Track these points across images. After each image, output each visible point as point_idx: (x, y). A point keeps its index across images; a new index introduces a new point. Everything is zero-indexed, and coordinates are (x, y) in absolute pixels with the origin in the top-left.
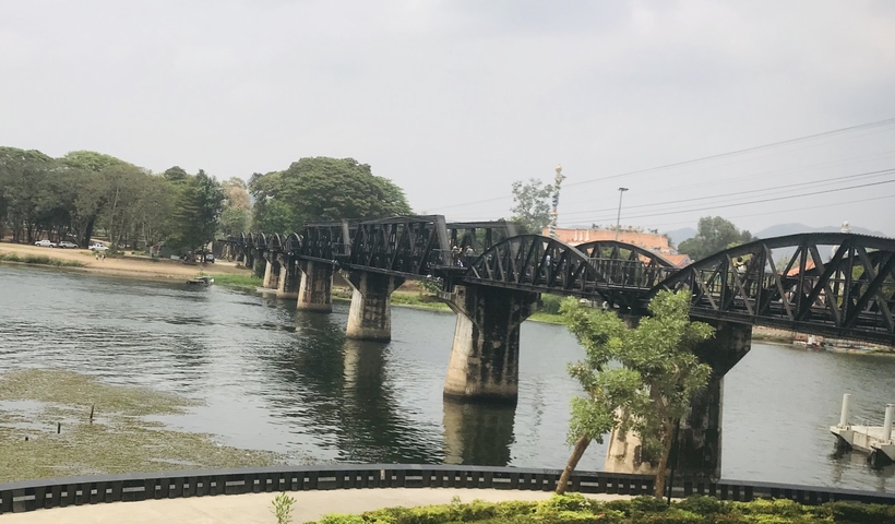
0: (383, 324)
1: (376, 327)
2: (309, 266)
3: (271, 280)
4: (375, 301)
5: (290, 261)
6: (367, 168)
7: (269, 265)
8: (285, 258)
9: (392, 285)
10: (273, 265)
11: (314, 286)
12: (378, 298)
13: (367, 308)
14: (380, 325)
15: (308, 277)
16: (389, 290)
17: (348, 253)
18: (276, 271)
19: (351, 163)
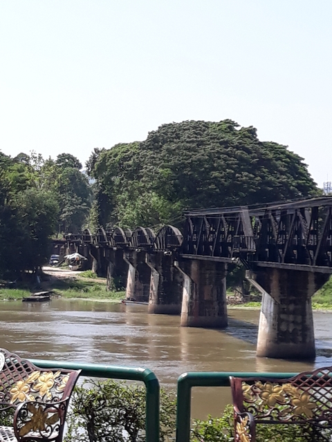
0: (304, 336)
1: (294, 340)
2: (194, 267)
3: (135, 289)
4: (292, 307)
5: (164, 263)
6: (252, 132)
7: (131, 270)
8: (157, 258)
9: (312, 285)
10: (137, 269)
11: (201, 294)
12: (294, 302)
13: (283, 316)
14: (300, 338)
15: (192, 282)
16: (310, 291)
17: (252, 247)
18: (143, 276)
19: (229, 125)
